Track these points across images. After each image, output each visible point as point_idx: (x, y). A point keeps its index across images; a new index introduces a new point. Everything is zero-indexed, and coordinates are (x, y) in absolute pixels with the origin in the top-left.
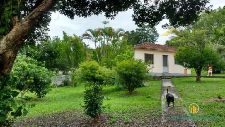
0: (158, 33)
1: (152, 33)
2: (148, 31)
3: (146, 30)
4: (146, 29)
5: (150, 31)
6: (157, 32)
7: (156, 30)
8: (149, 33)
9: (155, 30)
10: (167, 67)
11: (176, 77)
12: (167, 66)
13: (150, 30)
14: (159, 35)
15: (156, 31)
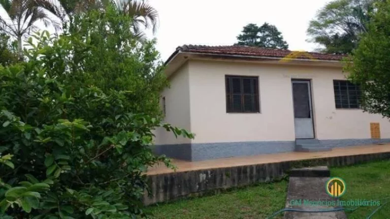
0: (285, 43)
1: (272, 42)
2: (263, 39)
3: (258, 37)
4: (259, 34)
5: (269, 38)
6: (284, 40)
7: (281, 35)
8: (266, 43)
9: (279, 36)
10: (309, 121)
11: (348, 163)
12: (309, 117)
13: (268, 36)
14: (288, 45)
15: (281, 38)
